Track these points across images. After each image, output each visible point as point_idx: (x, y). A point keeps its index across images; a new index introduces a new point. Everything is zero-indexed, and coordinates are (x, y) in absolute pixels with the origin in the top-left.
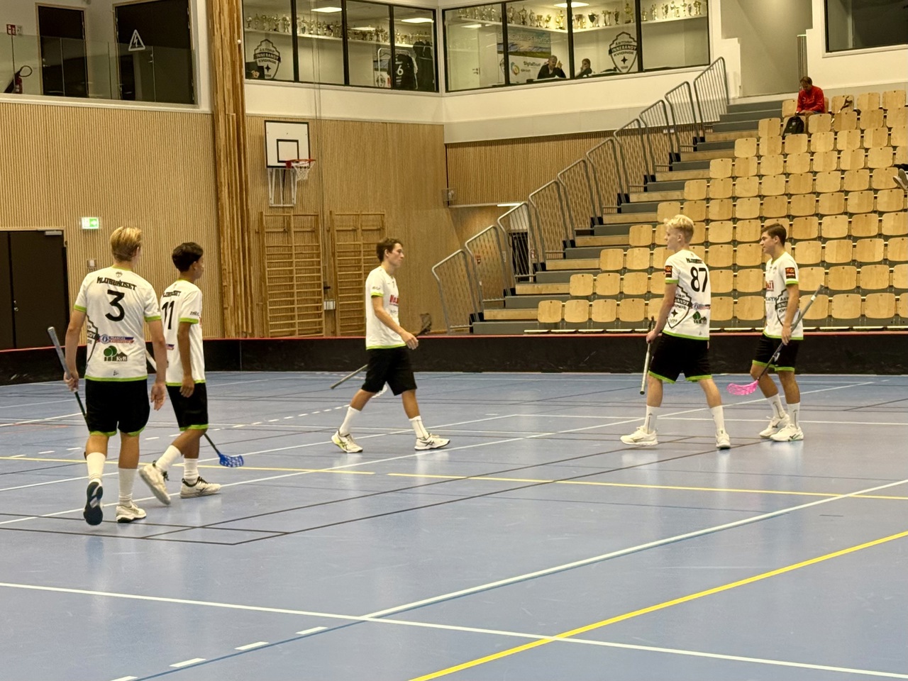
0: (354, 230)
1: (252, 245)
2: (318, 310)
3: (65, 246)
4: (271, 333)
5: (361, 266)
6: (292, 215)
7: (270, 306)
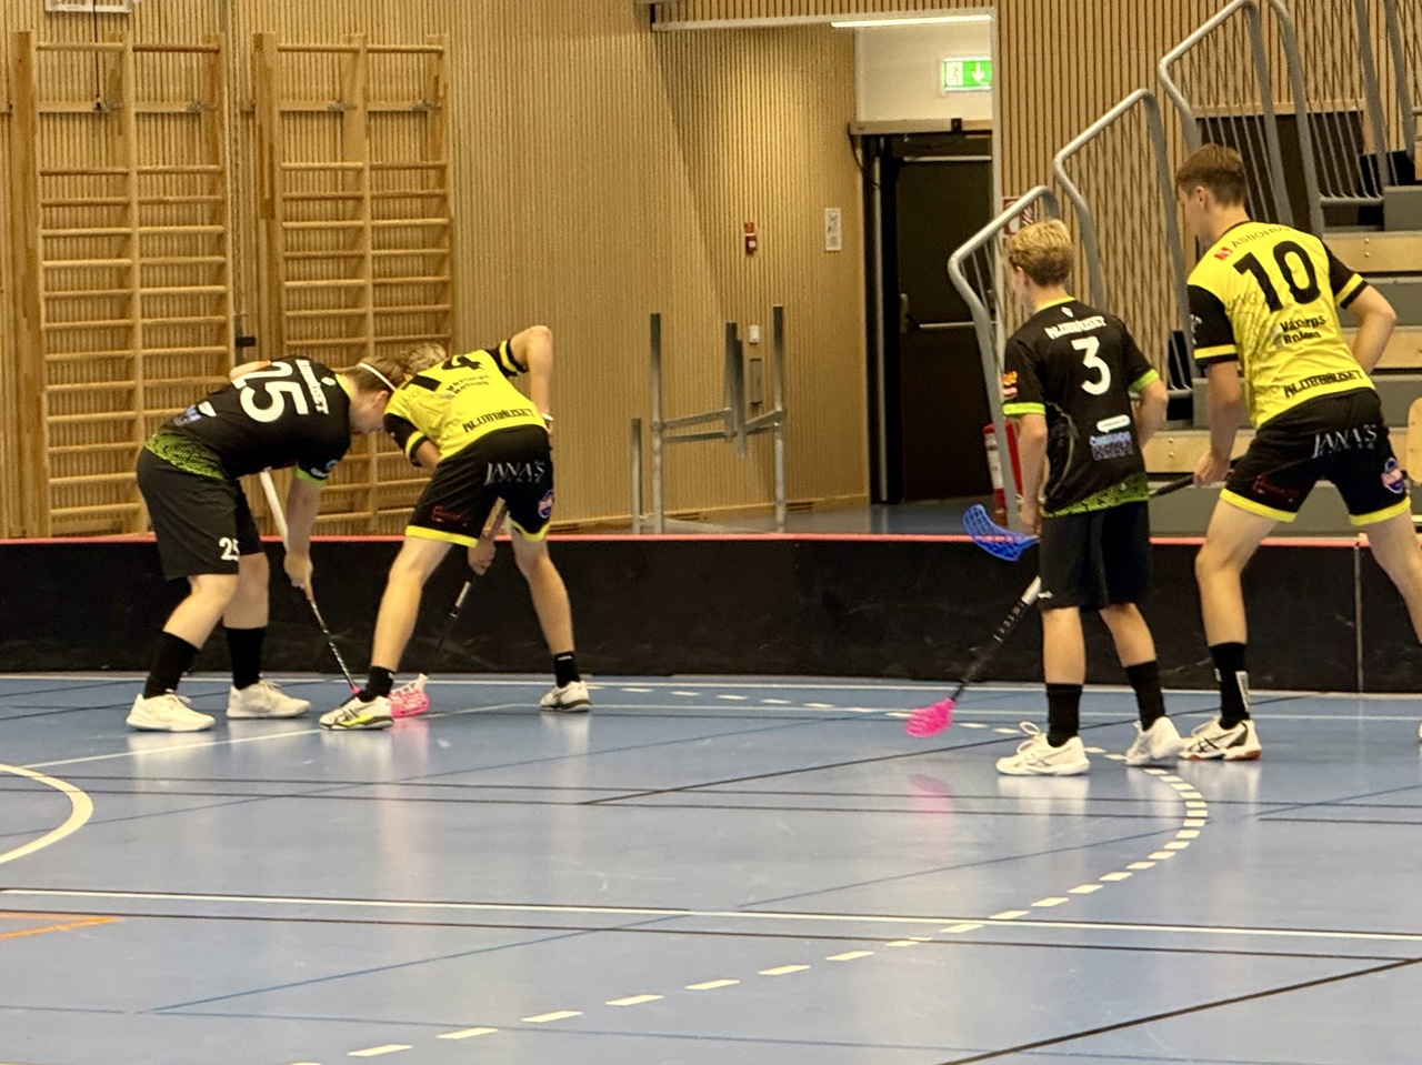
0: (338, 114)
4: (54, 519)
5: (362, 257)
6: (130, 48)
7: (51, 414)
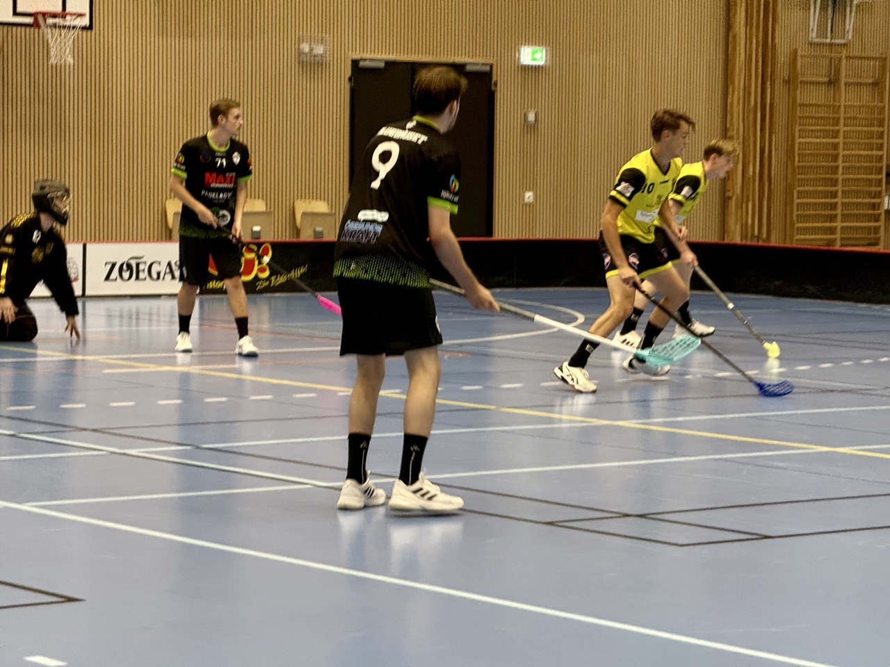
1: (777, 100)
2: (874, 210)
3: (493, 88)
6: (844, 56)
7: (798, 198)
